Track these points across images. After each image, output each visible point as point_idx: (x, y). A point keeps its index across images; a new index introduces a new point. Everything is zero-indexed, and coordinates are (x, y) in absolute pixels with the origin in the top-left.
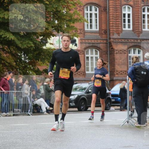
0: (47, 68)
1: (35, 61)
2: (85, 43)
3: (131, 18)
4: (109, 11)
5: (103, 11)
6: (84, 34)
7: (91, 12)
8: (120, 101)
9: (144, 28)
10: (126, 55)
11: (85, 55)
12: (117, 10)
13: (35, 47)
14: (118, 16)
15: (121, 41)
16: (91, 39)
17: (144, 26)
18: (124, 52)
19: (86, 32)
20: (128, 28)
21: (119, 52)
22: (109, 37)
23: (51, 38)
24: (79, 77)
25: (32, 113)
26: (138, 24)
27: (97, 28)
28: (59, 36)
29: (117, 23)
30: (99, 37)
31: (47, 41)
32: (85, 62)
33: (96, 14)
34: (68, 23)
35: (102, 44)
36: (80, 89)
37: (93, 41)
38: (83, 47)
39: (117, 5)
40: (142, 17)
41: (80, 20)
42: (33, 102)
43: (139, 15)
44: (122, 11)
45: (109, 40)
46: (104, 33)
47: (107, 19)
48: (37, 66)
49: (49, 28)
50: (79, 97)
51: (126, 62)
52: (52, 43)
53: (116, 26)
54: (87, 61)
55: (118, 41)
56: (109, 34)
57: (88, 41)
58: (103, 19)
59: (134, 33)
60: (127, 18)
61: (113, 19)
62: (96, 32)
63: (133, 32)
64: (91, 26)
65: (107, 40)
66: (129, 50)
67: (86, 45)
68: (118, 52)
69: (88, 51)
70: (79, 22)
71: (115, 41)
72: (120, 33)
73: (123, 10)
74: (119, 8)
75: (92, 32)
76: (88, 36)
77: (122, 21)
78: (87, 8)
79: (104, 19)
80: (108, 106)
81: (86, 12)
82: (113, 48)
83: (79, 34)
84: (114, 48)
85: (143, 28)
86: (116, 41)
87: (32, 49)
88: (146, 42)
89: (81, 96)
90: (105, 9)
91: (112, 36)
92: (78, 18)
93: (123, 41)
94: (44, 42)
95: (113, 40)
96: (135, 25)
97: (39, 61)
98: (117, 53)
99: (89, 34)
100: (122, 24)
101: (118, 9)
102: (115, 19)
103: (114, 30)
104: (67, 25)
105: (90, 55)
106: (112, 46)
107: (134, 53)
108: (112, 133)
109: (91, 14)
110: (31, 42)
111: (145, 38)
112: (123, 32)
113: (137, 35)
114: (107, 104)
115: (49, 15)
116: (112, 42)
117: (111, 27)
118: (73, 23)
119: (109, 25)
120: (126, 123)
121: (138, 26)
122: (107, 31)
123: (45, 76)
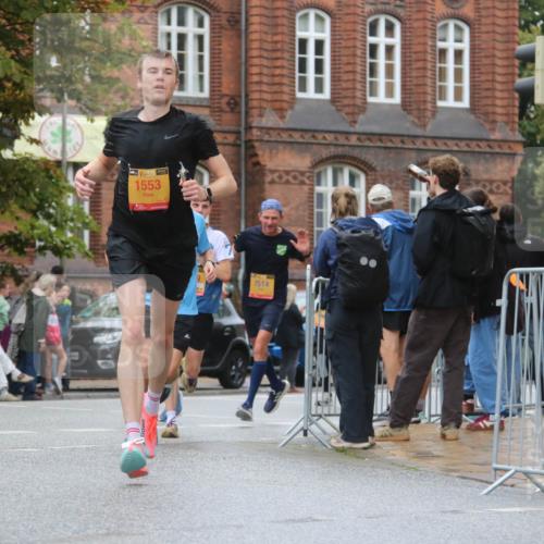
0: (16, 228)
3: (327, 57)
4: (246, 29)
5: (226, 29)
7: (182, 30)
8: (280, 356)
9: (373, 93)
10: (306, 188)
12: (277, 25)
14: (279, 46)
15: (289, 140)
17: (373, 86)
20: (314, 92)
21: (280, 177)
22: (246, 123)
23: (33, 118)
26: (351, 77)
27: (201, 90)
28: (61, 112)
29: (278, 71)
30: (211, 120)
31: (19, 130)
33: (200, 38)
34: (98, 65)
39: (278, 8)
40: (368, 52)
43: (355, 47)
44: (294, 28)
45: (246, 132)
46: (228, 109)
47: (240, 57)
49: (26, 83)
51: (306, 214)
52: (35, 136)
53: (273, 84)
55: (279, 139)
56: (247, 113)
58: (227, 56)
59: (339, 110)
60: (311, 56)
61: (261, 57)
62: (198, 103)
63: (333, 108)
64: (181, 79)
65: (238, 133)
66: (316, 171)
68: (277, 180)
71: (266, 138)
72: (286, 110)
73: (297, 26)
74: (283, 16)
75: (184, 103)
77: (294, 66)
78: (168, 13)
79: (229, 56)
80: (238, 374)
81: (163, 28)
82: (258, 163)
84: (263, 163)
85: (368, 93)
86: (273, 139)
88: (379, 144)
90: (234, 21)
91: (256, 119)
92: (133, 49)
93: (297, 137)
94: (7, 132)
95: (259, 133)
96: (340, 80)
98: (272, 182)
100: (294, 78)
101: (279, 21)
102: (267, 58)
103: (266, 96)
104: (93, 73)
106: (256, 155)
107: (335, 183)
108: (248, 471)
109: (182, 38)
111: (376, 129)
112: (297, 107)
113: (350, 118)
114: (234, 367)
115: (28, 37)
116: (257, 141)
117: (255, 87)
119: (246, 78)
120: (298, 436)
121: (351, 86)
122: (238, 99)
123: (9, 260)
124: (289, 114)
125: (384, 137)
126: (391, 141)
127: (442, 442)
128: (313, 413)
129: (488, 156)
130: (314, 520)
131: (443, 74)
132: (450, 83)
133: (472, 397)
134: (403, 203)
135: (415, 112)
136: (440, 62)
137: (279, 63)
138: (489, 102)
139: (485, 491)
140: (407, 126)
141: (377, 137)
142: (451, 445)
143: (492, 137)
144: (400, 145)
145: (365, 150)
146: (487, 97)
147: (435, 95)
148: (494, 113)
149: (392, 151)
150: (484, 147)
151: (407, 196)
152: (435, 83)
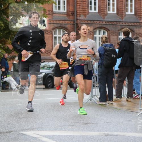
1: (5, 40)
2: (54, 24)
3: (97, 1)
6: (53, 15)
9: (109, 10)
10: (92, 35)
11: (53, 35)
13: (5, 26)
15: (87, 23)
16: (59, 20)
17: (109, 8)
18: (90, 33)
19: (55, 13)
20: (94, 10)
22: (76, 19)
24: (47, 56)
25: (1, 89)
26: (103, 6)
27: (64, 10)
29: (84, 5)
30: (67, 18)
32: (53, 42)
35: (69, 25)
36: (48, 68)
37: (61, 22)
38: (52, 28)
41: (49, 1)
42: (2, 79)
45: (76, 21)
46: (71, 15)
47: (74, 1)
48: (7, 45)
50: (46, 75)
53: (83, 8)
54: (54, 40)
55: (85, 23)
56: (76, 16)
57: (56, 22)
58: (71, 1)
59: (100, 15)
60: (93, 1)
61: (80, 1)
62: (64, 13)
63: (99, 14)
64: (59, 7)
65: (74, 21)
66: (94, 31)
67: (54, 25)
69: (56, 31)
70: (47, 3)
71: (81, 22)
72: (86, 15)
75: (60, 13)
76: (56, 17)
77: (88, 3)
83: (48, 14)
86: (83, 23)
87: (2, 28)
88: (111, 24)
89: (48, 74)
91: (79, 17)
93: (89, 22)
95: (79, 21)
96: (100, 7)
97: (8, 39)
99: (58, 15)
100: (88, 7)
102: (82, 2)
103: (81, 12)
105: (57, 35)
106: (78, 27)
107: (99, 34)
110: (1, 21)
111: (110, 20)
112: (89, 14)
113: (103, 17)
116: (79, 23)
117: (78, 9)
118: (42, 4)
119: (76, 7)
120: (89, 101)
121: (103, 9)
122: (74, 12)
123: (15, 55)
124: (87, 16)
125: (112, 22)
126: (114, 23)
127: (127, 102)
128: (93, 94)
129: (139, 27)
130: (93, 124)
131: (127, 5)
132: (129, 8)
133: (135, 91)
134: (117, 39)
135: (120, 15)
136: (127, 2)
137: (85, 3)
138: (139, 12)
139: (138, 115)
140: (118, 19)
141: (110, 22)
142: (129, 103)
143: (140, 22)
144: (116, 24)
145: (107, 25)
146: (139, 11)
147: (125, 11)
148: (141, 15)
149: (114, 26)
150: (138, 24)
151: (118, 37)
152: (125, 8)
